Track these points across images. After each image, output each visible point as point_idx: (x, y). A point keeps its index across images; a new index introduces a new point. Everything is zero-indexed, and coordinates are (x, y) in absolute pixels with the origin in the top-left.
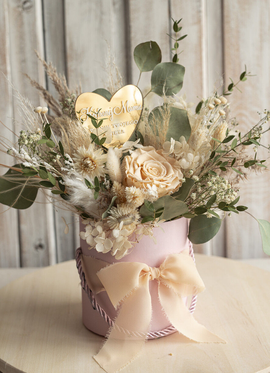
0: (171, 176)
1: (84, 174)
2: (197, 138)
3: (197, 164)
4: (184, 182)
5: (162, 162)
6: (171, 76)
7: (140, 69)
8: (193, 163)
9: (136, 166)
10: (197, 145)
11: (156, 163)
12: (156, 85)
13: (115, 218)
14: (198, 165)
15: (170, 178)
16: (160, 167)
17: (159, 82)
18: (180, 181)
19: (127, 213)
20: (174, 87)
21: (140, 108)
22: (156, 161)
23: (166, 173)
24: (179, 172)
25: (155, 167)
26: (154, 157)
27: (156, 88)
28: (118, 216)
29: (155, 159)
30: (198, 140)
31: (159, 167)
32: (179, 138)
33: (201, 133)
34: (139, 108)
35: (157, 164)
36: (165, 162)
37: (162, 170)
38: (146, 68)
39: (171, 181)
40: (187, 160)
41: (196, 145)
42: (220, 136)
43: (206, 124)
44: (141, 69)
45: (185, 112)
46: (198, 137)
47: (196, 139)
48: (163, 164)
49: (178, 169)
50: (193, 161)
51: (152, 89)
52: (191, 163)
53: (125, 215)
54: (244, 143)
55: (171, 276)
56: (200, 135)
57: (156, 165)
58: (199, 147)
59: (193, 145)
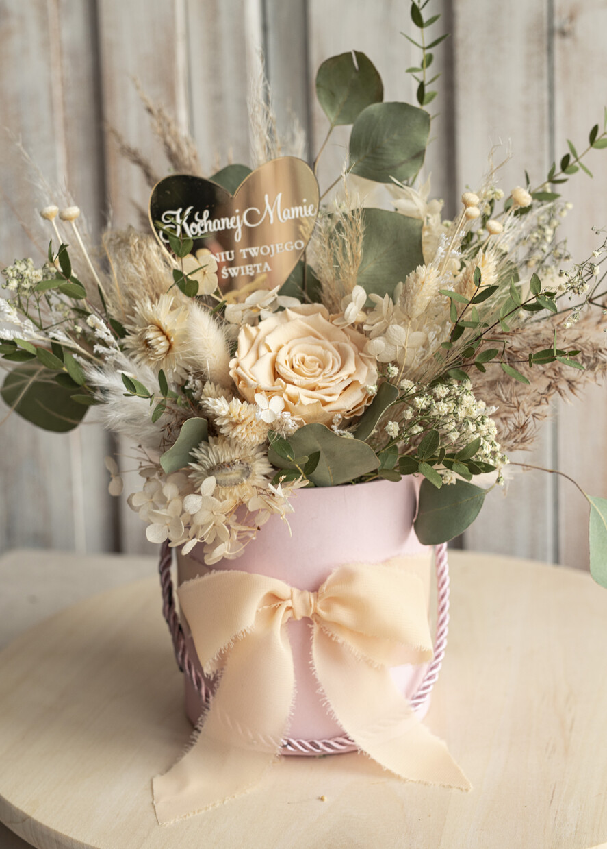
2: (412, 288)
3: (420, 351)
4: (374, 394)
5: (337, 342)
6: (395, 137)
7: (330, 119)
8: (404, 348)
9: (263, 351)
10: (414, 306)
11: (318, 344)
12: (362, 156)
13: (203, 469)
14: (423, 354)
15: (338, 382)
16: (326, 355)
17: (368, 151)
18: (364, 391)
19: (228, 459)
20: (402, 163)
21: (310, 211)
22: (321, 341)
23: (336, 370)
24: (369, 369)
25: (314, 355)
26: (319, 332)
27: (360, 164)
28: (207, 464)
29: (319, 335)
30: (415, 293)
31: (323, 354)
33: (423, 276)
34: (308, 213)
35: (320, 347)
36: (344, 344)
37: (329, 363)
38: (345, 116)
39: (338, 390)
40: (389, 342)
41: (412, 304)
44: (332, 119)
45: (418, 224)
46: (415, 287)
47: (412, 291)
48: (337, 346)
49: (369, 362)
50: (405, 345)
51: (349, 167)
52: (399, 349)
53: (224, 462)
54: (526, 306)
55: (342, 614)
56: (419, 280)
57: (319, 350)
58: (418, 310)
59: (405, 305)
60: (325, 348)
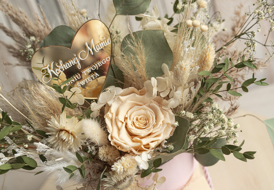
0: (161, 125)
1: (64, 149)
3: (188, 96)
4: (178, 126)
5: (148, 104)
8: (182, 99)
9: (120, 124)
10: (183, 81)
11: (140, 109)
12: (121, 5)
13: (111, 186)
14: (190, 97)
15: (161, 127)
16: (147, 113)
17: (123, 2)
18: (173, 126)
19: (122, 178)
20: (142, 3)
21: (108, 42)
23: (155, 120)
24: (169, 113)
25: (142, 115)
27: (121, 9)
28: (113, 183)
30: (183, 75)
31: (145, 113)
32: (161, 65)
33: (184, 67)
34: (107, 43)
36: (151, 104)
37: (150, 117)
39: (163, 131)
40: (175, 99)
41: (182, 80)
42: (207, 63)
43: (188, 52)
45: (161, 32)
46: (182, 72)
47: (181, 74)
48: (150, 107)
49: (169, 110)
50: (182, 97)
51: (117, 12)
52: (180, 100)
53: (121, 180)
54: (237, 66)
56: (183, 69)
57: (142, 111)
58: (185, 81)
59: (179, 81)
60: (144, 109)
